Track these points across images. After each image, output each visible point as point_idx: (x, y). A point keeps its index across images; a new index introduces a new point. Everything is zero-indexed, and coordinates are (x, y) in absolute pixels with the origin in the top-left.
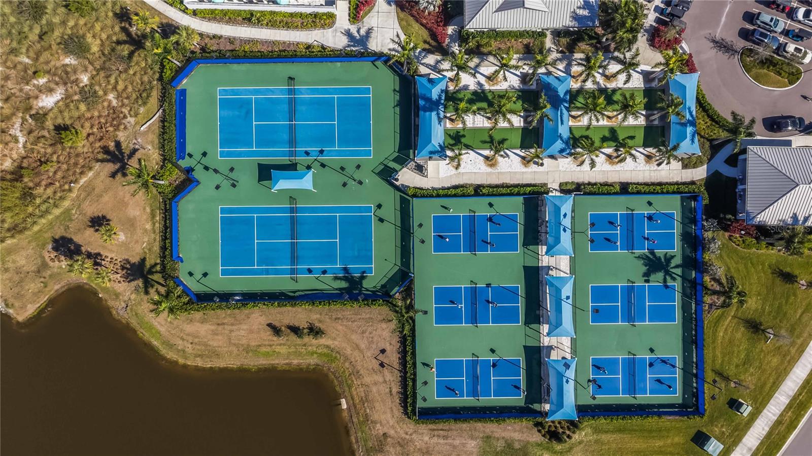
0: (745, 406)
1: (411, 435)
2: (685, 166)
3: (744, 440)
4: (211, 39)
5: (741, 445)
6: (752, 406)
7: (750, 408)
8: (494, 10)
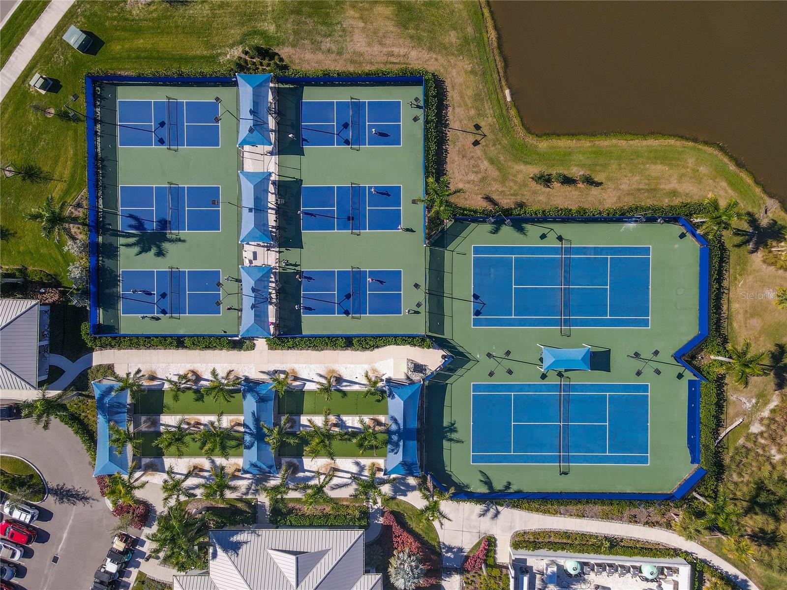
0: (38, 85)
1: (431, 58)
2: (110, 367)
3: (38, 45)
4: (657, 522)
5: (43, 40)
6: (30, 85)
7: (32, 83)
8: (330, 552)
